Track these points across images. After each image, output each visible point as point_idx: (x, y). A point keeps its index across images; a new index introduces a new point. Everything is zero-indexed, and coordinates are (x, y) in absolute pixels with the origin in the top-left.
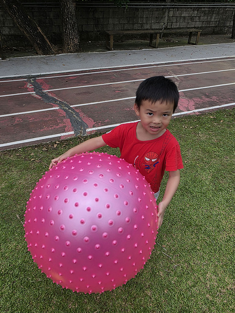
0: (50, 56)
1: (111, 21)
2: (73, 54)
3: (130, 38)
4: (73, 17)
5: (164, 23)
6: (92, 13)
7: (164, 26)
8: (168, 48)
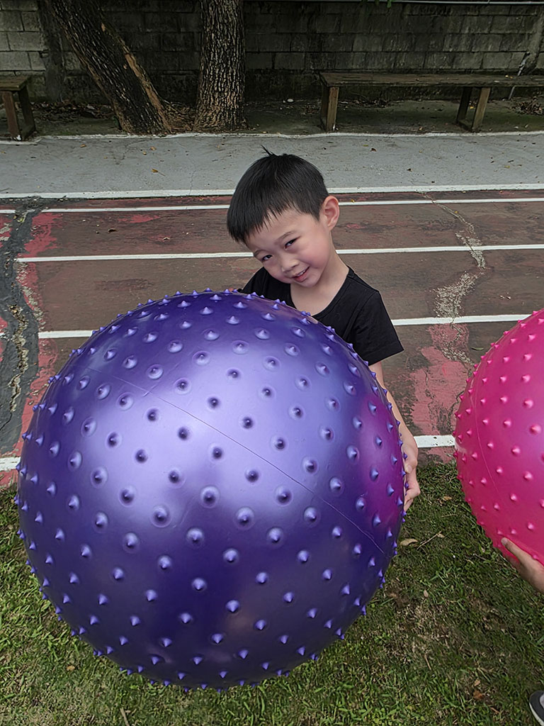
0: (148, 137)
1: (358, 44)
2: (214, 135)
3: (410, 95)
4: (228, 30)
5: (526, 55)
6: (306, 19)
7: (523, 63)
8: (515, 133)
